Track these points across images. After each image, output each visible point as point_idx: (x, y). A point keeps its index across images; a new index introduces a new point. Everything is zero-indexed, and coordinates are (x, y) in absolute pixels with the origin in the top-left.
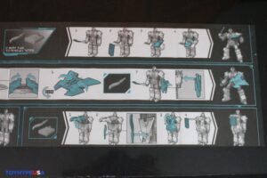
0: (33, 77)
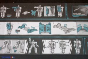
0: (86, 25)
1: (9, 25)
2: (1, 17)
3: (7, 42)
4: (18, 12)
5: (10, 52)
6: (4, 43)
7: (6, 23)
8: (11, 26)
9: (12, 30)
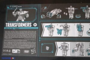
1: (79, 27)
2: (70, 18)
3: (79, 45)
4: (87, 13)
5: (83, 55)
6: (76, 45)
7: (76, 24)
8: (81, 27)
9: (83, 32)
